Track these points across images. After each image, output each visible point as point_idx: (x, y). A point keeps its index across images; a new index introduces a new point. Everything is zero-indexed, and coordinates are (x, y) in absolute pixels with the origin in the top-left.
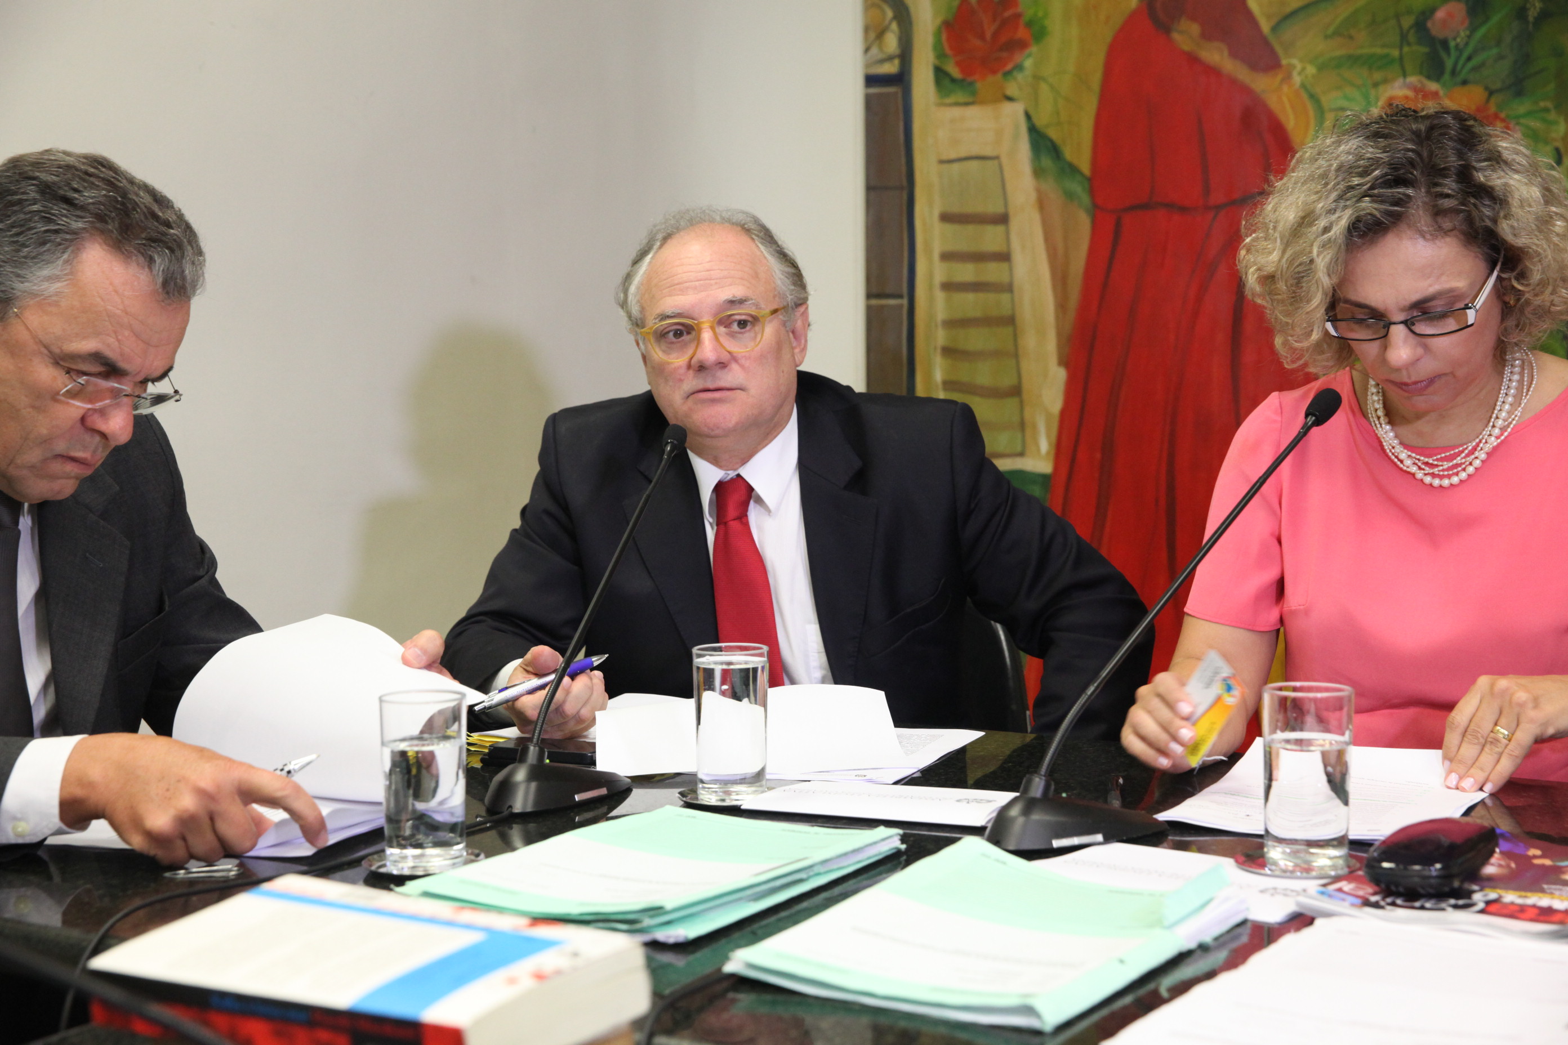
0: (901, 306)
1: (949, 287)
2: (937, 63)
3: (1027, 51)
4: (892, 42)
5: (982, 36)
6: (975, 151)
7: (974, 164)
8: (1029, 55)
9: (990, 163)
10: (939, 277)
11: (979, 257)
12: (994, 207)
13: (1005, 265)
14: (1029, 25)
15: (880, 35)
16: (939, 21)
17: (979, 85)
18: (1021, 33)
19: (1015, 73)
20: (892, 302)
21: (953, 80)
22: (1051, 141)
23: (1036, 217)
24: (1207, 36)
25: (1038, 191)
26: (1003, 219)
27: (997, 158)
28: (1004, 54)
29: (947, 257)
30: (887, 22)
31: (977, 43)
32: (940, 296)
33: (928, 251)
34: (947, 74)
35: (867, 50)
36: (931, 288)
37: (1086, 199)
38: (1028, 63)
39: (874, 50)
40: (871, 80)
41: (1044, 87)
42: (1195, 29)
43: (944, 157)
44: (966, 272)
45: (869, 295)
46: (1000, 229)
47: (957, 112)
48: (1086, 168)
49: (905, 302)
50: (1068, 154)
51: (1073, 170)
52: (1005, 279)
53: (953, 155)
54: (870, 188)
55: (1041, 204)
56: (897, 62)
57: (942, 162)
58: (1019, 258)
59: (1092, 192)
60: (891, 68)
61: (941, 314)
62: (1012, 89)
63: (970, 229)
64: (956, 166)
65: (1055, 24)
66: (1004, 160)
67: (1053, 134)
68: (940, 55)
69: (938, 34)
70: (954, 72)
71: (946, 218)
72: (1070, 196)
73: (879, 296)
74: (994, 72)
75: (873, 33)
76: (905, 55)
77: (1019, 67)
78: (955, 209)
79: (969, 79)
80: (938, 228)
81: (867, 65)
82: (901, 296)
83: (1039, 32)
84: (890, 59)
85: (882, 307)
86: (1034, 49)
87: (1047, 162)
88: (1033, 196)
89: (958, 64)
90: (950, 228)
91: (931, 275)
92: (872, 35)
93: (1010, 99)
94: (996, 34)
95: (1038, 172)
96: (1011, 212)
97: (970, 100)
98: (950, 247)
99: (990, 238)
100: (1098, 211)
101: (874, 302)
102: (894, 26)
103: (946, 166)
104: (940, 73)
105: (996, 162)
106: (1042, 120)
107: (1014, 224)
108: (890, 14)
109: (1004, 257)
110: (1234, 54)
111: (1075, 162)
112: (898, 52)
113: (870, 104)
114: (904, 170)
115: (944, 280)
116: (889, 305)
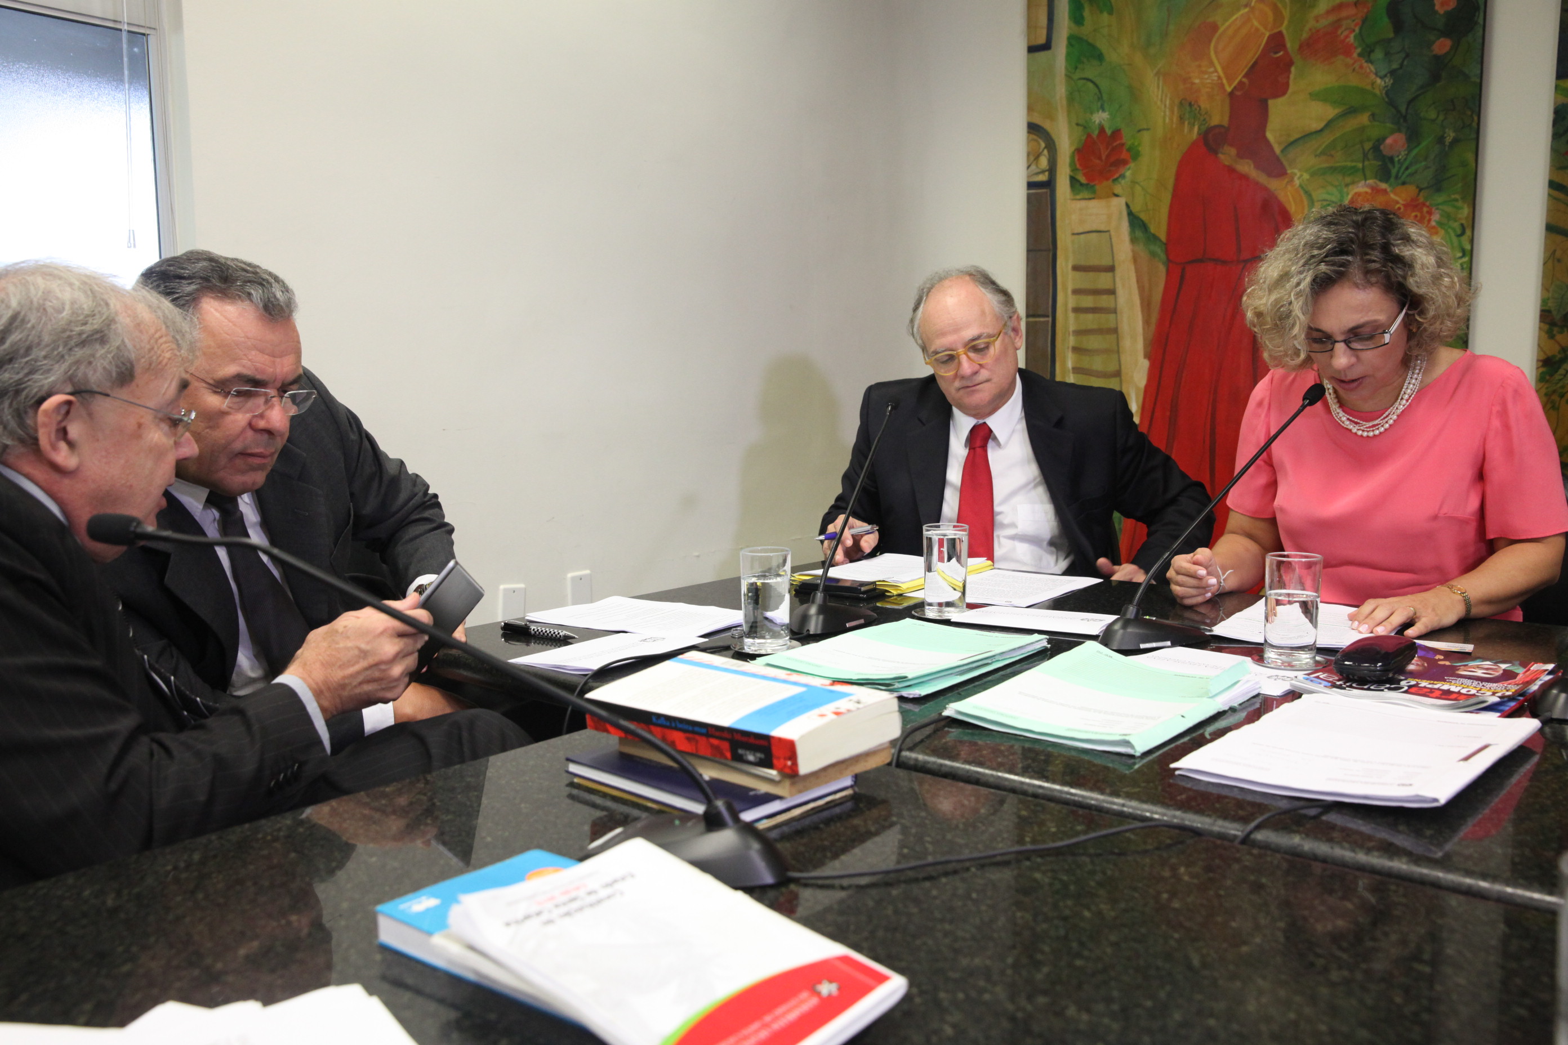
0: (1048, 321)
1: (1077, 310)
2: (1072, 174)
3: (1128, 167)
4: (1044, 162)
5: (1100, 158)
6: (1094, 227)
7: (1094, 234)
8: (1129, 169)
9: (1103, 234)
10: (1071, 304)
11: (1096, 292)
12: (1106, 262)
13: (1112, 297)
14: (1129, 150)
15: (1037, 158)
16: (1073, 148)
17: (1097, 187)
18: (1124, 155)
19: (1120, 180)
20: (1042, 319)
21: (1082, 185)
22: (1142, 221)
23: (1132, 267)
24: (1240, 156)
25: (1133, 251)
26: (1111, 269)
27: (1108, 231)
28: (1113, 168)
29: (1076, 292)
30: (1041, 150)
31: (1098, 161)
32: (1071, 316)
33: (1065, 289)
34: (1078, 181)
35: (1028, 167)
36: (1066, 310)
37: (1163, 256)
38: (1128, 174)
39: (1033, 167)
40: (1031, 185)
41: (1138, 188)
42: (1233, 151)
43: (1076, 232)
44: (1088, 301)
46: (1110, 274)
47: (1083, 203)
48: (1163, 236)
49: (1050, 319)
50: (1153, 229)
51: (1155, 238)
52: (1112, 305)
53: (1081, 230)
54: (1029, 251)
55: (1135, 260)
56: (1047, 173)
57: (1073, 234)
58: (1120, 291)
59: (1167, 252)
60: (1043, 178)
61: (1072, 328)
62: (1118, 190)
63: (1091, 274)
64: (1082, 236)
65: (1145, 149)
66: (1113, 233)
67: (1143, 216)
68: (1074, 169)
69: (1072, 157)
70: (1083, 179)
71: (1076, 268)
72: (1153, 254)
73: (1033, 316)
74: (1107, 179)
75: (1033, 157)
76: (1052, 170)
77: (1123, 176)
78: (1083, 263)
79: (1093, 184)
80: (1071, 274)
81: (1028, 177)
82: (1048, 316)
83: (1135, 155)
84: (1043, 172)
85: (1036, 322)
86: (1132, 165)
87: (1139, 234)
88: (1130, 255)
89: (1085, 175)
90: (1078, 274)
91: (1066, 304)
92: (1032, 158)
93: (1116, 196)
94: (1108, 156)
95: (1133, 240)
96: (1116, 265)
97: (1093, 196)
98: (1078, 286)
99: (1103, 280)
100: (1170, 262)
101: (1031, 319)
102: (1046, 152)
103: (1077, 236)
104: (1073, 180)
105: (1108, 233)
106: (1136, 208)
107: (1118, 272)
108: (1043, 145)
109: (1112, 292)
110: (1257, 167)
111: (1157, 234)
112: (1048, 168)
113: (1030, 199)
114: (1050, 239)
115: (1074, 306)
116: (1040, 321)
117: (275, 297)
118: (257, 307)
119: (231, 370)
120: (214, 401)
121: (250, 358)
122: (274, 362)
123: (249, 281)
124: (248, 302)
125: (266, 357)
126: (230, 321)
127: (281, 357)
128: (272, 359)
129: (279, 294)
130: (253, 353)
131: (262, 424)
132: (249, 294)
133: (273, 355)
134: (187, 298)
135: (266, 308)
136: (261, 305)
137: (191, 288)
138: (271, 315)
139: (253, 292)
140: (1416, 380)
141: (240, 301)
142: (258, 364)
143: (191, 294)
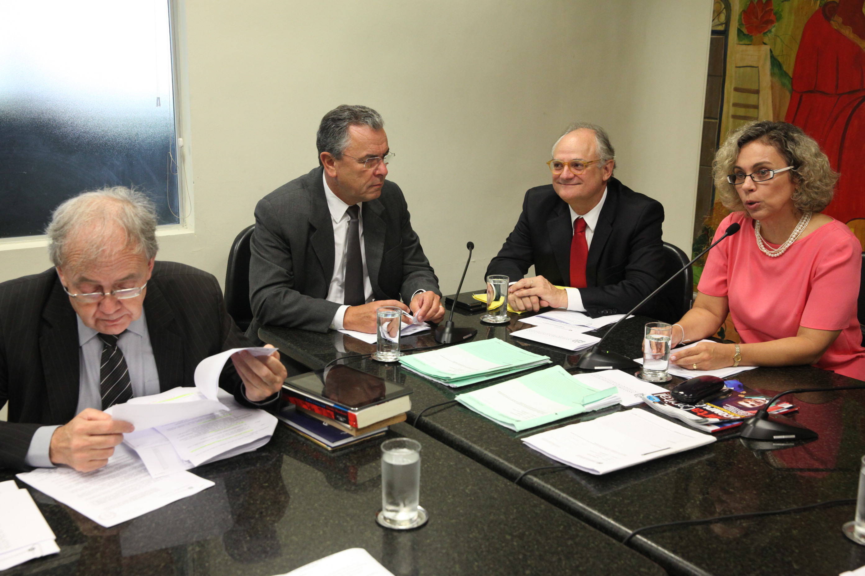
0: (717, 122)
1: (735, 117)
2: (739, 27)
3: (773, 25)
4: (723, 18)
5: (757, 18)
6: (750, 64)
7: (749, 68)
8: (774, 27)
9: (754, 69)
10: (731, 113)
11: (747, 106)
12: (754, 87)
13: (756, 110)
14: (775, 14)
15: (719, 15)
16: (741, 10)
17: (753, 37)
18: (772, 17)
19: (768, 33)
20: (713, 121)
21: (744, 35)
22: (779, 62)
23: (770, 92)
24: (845, 23)
25: (772, 82)
26: (757, 92)
27: (758, 67)
28: (765, 25)
29: (735, 105)
30: (722, 10)
31: (755, 20)
32: (731, 120)
33: (728, 102)
34: (742, 32)
35: (713, 20)
36: (728, 117)
37: (790, 86)
38: (773, 30)
39: (716, 20)
40: (714, 32)
41: (778, 40)
42: (840, 20)
43: (738, 66)
44: (741, 112)
45: (705, 118)
46: (756, 95)
47: (744, 47)
48: (791, 75)
49: (718, 121)
50: (785, 68)
51: (786, 74)
52: (754, 115)
53: (741, 65)
54: (709, 75)
55: (772, 87)
56: (724, 25)
57: (736, 67)
58: (761, 107)
59: (792, 84)
60: (721, 28)
62: (766, 40)
63: (745, 95)
64: (742, 68)
65: (786, 15)
66: (760, 68)
67: (780, 59)
68: (740, 24)
69: (740, 15)
70: (745, 31)
71: (736, 89)
72: (783, 85)
73: (708, 118)
74: (760, 32)
75: (717, 13)
76: (727, 23)
77: (770, 31)
78: (740, 86)
79: (750, 35)
80: (733, 93)
81: (712, 27)
82: (717, 119)
83: (779, 18)
84: (721, 24)
85: (709, 122)
86: (776, 24)
87: (776, 70)
88: (770, 84)
89: (747, 28)
90: (737, 93)
91: (728, 112)
92: (716, 15)
93: (765, 44)
94: (762, 17)
95: (773, 74)
96: (760, 89)
97: (749, 43)
98: (737, 101)
99: (751, 99)
100: (793, 92)
101: (706, 120)
102: (724, 11)
103: (738, 69)
104: (739, 31)
105: (757, 68)
106: (776, 53)
107: (761, 93)
108: (723, 6)
109: (756, 107)
110: (855, 32)
111: (787, 72)
112: (725, 22)
113: (712, 41)
114: (722, 69)
115: (733, 114)
116: (712, 122)
117: (376, 121)
118: (370, 126)
119: (364, 153)
120: (360, 166)
121: (370, 147)
122: (379, 147)
123: (365, 116)
124: (367, 126)
125: (376, 146)
126: (361, 134)
127: (381, 144)
128: (378, 146)
129: (377, 120)
130: (372, 145)
131: (378, 172)
132: (367, 122)
134: (344, 128)
135: (374, 126)
136: (372, 126)
137: (345, 124)
138: (376, 129)
139: (368, 121)
140: (802, 228)
141: (364, 126)
142: (374, 150)
143: (346, 126)
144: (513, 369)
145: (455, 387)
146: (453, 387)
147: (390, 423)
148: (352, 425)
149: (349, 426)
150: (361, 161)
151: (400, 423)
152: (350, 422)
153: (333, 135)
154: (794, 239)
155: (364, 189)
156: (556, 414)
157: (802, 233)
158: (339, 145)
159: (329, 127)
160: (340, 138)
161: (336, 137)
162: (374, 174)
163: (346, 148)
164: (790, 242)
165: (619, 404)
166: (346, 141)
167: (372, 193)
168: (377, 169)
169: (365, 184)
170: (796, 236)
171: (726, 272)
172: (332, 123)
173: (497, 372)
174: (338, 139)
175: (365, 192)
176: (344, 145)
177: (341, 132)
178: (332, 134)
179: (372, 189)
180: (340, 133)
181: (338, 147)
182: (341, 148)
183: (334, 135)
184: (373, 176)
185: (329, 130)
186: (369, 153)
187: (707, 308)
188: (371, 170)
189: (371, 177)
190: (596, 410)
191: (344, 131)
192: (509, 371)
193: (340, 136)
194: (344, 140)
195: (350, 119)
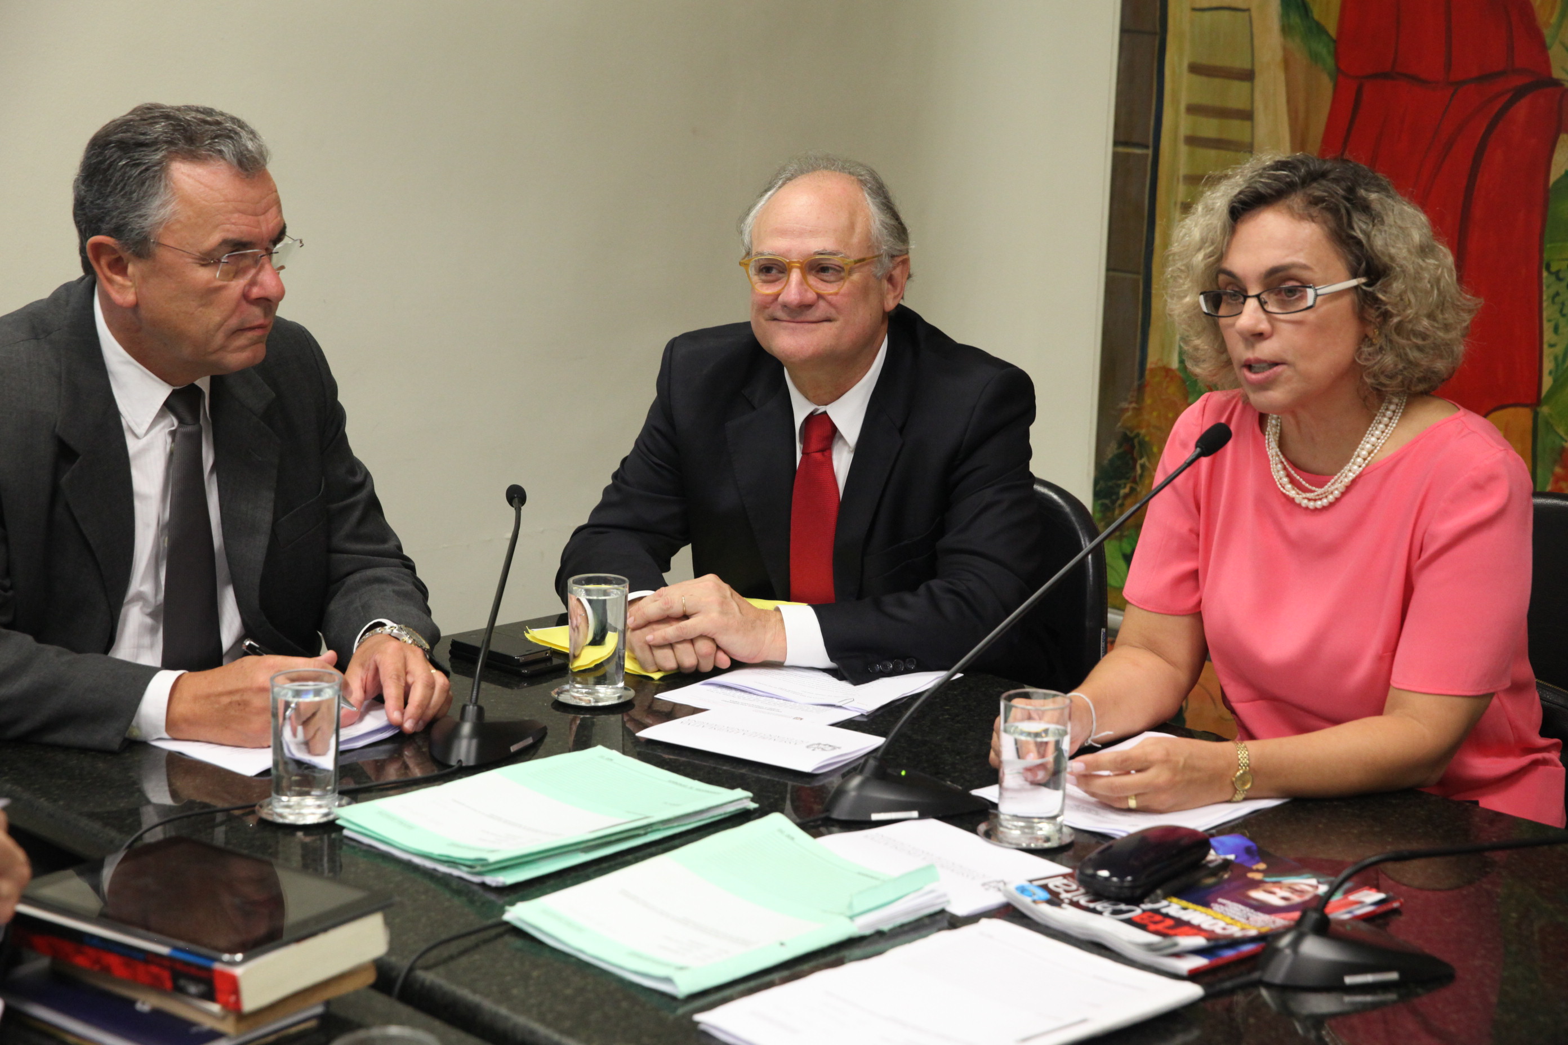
0: (1147, 155)
1: (1192, 141)
7: (1226, 14)
9: (1239, 14)
10: (1183, 131)
11: (1223, 113)
12: (1241, 63)
13: (1248, 123)
20: (1138, 151)
23: (1281, 76)
25: (1285, 49)
26: (1248, 76)
27: (1248, 10)
29: (1193, 109)
32: (1183, 149)
33: (1176, 101)
36: (1175, 141)
37: (1330, 62)
43: (1197, 6)
44: (1209, 127)
45: (1116, 143)
46: (1246, 85)
48: (1332, 29)
49: (1150, 152)
50: (1316, 13)
51: (1320, 29)
52: (1247, 139)
53: (1205, 4)
54: (1125, 31)
55: (1287, 63)
57: (1194, 9)
58: (1260, 116)
59: (1337, 56)
61: (1183, 170)
63: (1217, 82)
64: (1207, 15)
66: (1254, 14)
71: (1195, 69)
72: (1315, 57)
73: (1126, 144)
78: (1205, 60)
80: (1186, 79)
82: (1147, 147)
85: (1128, 155)
87: (1295, 19)
88: (1279, 55)
90: (1197, 79)
91: (1176, 128)
95: (1286, 30)
96: (1256, 69)
98: (1197, 100)
99: (1235, 94)
100: (1340, 75)
101: (1121, 149)
103: (1199, 14)
105: (1247, 14)
107: (1259, 81)
109: (1247, 115)
111: (1323, 22)
114: (1158, 14)
115: (1189, 133)
116: (1135, 155)
117: (247, 149)
118: (230, 164)
119: (214, 239)
120: (204, 275)
121: (233, 221)
122: (258, 221)
123: (216, 137)
124: (222, 162)
125: (250, 217)
126: (206, 186)
127: (264, 213)
128: (256, 218)
129: (250, 145)
130: (236, 215)
131: (256, 292)
132: (220, 152)
133: (255, 214)
134: (156, 168)
135: (240, 163)
136: (235, 161)
137: (158, 156)
138: (247, 170)
139: (223, 148)
140: (1383, 432)
141: (212, 162)
142: (244, 228)
143: (159, 163)
144: (655, 828)
145: (500, 884)
146: (494, 884)
147: (331, 993)
148: (225, 1005)
149: (215, 1008)
150: (208, 259)
151: (357, 993)
152: (219, 996)
153: (123, 188)
154: (1365, 459)
155: (219, 338)
156: (782, 944)
157: (1383, 444)
158: (141, 216)
159: (110, 165)
160: (143, 197)
161: (132, 193)
162: (245, 296)
163: (161, 223)
164: (1355, 467)
165: (943, 911)
166: (163, 205)
167: (242, 349)
168: (253, 283)
169: (221, 325)
170: (1369, 454)
171: (1196, 550)
172: (119, 153)
173: (613, 838)
174: (137, 200)
175: (223, 348)
176: (156, 215)
177: (146, 179)
178: (119, 187)
179: (242, 340)
180: (143, 183)
181: (140, 221)
182: (146, 223)
183: (127, 189)
184: (244, 303)
185: (112, 174)
186: (230, 236)
187: (1152, 647)
188: (237, 286)
189: (238, 305)
190: (886, 927)
191: (154, 177)
192: (645, 834)
193: (146, 192)
194: (157, 203)
195: (171, 143)
